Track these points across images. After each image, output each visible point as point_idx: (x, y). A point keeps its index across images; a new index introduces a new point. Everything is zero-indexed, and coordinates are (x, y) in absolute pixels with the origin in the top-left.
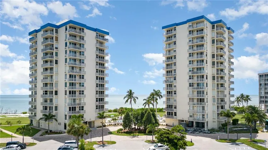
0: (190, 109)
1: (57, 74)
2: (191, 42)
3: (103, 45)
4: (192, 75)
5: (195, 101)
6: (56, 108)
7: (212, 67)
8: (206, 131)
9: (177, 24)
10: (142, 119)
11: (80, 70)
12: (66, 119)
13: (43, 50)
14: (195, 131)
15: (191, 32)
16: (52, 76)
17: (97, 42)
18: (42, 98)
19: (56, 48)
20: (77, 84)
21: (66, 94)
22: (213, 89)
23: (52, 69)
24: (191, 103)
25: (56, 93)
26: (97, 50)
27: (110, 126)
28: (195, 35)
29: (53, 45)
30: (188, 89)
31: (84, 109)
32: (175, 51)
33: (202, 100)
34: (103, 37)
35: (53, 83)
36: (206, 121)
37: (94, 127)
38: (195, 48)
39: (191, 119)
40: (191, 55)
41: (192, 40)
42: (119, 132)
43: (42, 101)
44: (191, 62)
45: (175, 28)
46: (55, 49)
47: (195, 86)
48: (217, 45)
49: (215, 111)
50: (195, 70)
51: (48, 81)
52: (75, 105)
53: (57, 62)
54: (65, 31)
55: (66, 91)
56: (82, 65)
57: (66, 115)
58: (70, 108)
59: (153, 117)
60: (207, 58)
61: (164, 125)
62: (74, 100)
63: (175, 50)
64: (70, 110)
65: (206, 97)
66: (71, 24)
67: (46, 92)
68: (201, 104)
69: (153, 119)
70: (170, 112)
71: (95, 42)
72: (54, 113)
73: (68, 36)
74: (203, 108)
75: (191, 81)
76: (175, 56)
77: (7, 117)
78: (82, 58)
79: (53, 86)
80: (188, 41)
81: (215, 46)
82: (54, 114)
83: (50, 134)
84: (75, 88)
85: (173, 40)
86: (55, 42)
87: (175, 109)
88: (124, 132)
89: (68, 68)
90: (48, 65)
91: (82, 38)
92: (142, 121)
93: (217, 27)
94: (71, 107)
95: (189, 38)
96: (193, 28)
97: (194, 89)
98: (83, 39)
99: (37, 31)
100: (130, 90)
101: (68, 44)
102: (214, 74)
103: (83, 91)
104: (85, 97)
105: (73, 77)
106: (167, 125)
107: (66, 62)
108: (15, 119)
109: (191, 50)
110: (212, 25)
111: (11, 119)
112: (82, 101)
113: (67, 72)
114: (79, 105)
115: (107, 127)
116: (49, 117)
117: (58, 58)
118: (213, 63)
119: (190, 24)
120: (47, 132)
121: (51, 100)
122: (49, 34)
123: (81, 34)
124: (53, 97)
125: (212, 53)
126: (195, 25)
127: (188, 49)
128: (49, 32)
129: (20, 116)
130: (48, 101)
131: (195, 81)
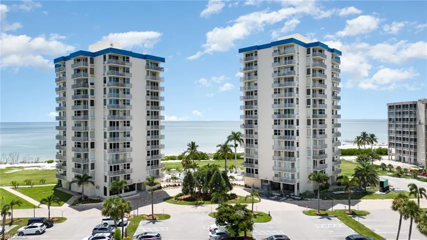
0: (275, 166)
1: (93, 118)
2: (277, 74)
3: (157, 77)
4: (278, 119)
5: (283, 155)
6: (93, 166)
7: (307, 107)
8: (296, 196)
9: (259, 48)
10: (208, 181)
11: (125, 114)
12: (106, 181)
13: (73, 87)
14: (282, 196)
15: (277, 60)
16: (86, 122)
17: (148, 74)
18: (73, 152)
19: (92, 84)
20: (120, 134)
21: (105, 148)
22: (307, 137)
23: (86, 113)
24: (277, 157)
25: (93, 145)
26: (148, 85)
27: (168, 188)
28: (283, 64)
29: (87, 79)
30: (273, 139)
31: (130, 168)
32: (256, 84)
33: (290, 155)
34: (157, 65)
35: (87, 132)
36: (296, 183)
37: (145, 190)
38: (282, 82)
39: (276, 180)
40: (277, 91)
41: (279, 71)
42: (177, 199)
43: (74, 156)
44: (277, 102)
45: (256, 52)
46: (90, 86)
47: (283, 134)
48: (313, 76)
49: (310, 168)
50: (283, 112)
51: (81, 129)
52: (117, 162)
53: (92, 103)
54: (103, 62)
55: (105, 144)
56: (127, 108)
57: (106, 177)
58: (111, 167)
59: (223, 178)
60: (298, 96)
61: (243, 186)
62: (117, 156)
63: (256, 82)
64: (111, 170)
65: (297, 150)
66: (111, 54)
67: (79, 145)
68: (289, 160)
69: (223, 181)
70: (250, 169)
71: (145, 73)
72: (90, 172)
73: (107, 68)
74: (293, 165)
75: (277, 127)
76: (256, 91)
77: (26, 169)
78: (127, 97)
79: (87, 136)
80: (273, 72)
81: (311, 78)
82: (90, 175)
83: (85, 203)
84: (118, 140)
85: (254, 68)
86: (89, 75)
87: (256, 165)
88: (184, 199)
89: (107, 113)
90: (81, 108)
91: (127, 70)
92: (208, 183)
93: (313, 51)
94: (113, 165)
95: (274, 68)
96: (280, 54)
97: (280, 138)
98: (128, 72)
99: (65, 59)
100: (192, 143)
101: (108, 80)
102: (310, 117)
103: (128, 143)
104: (131, 151)
105: (114, 126)
106: (246, 185)
107: (105, 104)
108: (37, 173)
109: (277, 84)
110: (306, 48)
111: (31, 173)
112: (128, 157)
113: (106, 118)
114: (123, 162)
115: (163, 189)
116: (83, 179)
117: (94, 98)
118: (308, 102)
119: (276, 48)
120: (81, 198)
121: (86, 156)
122: (81, 65)
123: (124, 65)
124: (88, 151)
125: (307, 87)
126: (282, 51)
127: (273, 83)
128: (82, 62)
129: (44, 168)
130: (82, 156)
131: (282, 127)
